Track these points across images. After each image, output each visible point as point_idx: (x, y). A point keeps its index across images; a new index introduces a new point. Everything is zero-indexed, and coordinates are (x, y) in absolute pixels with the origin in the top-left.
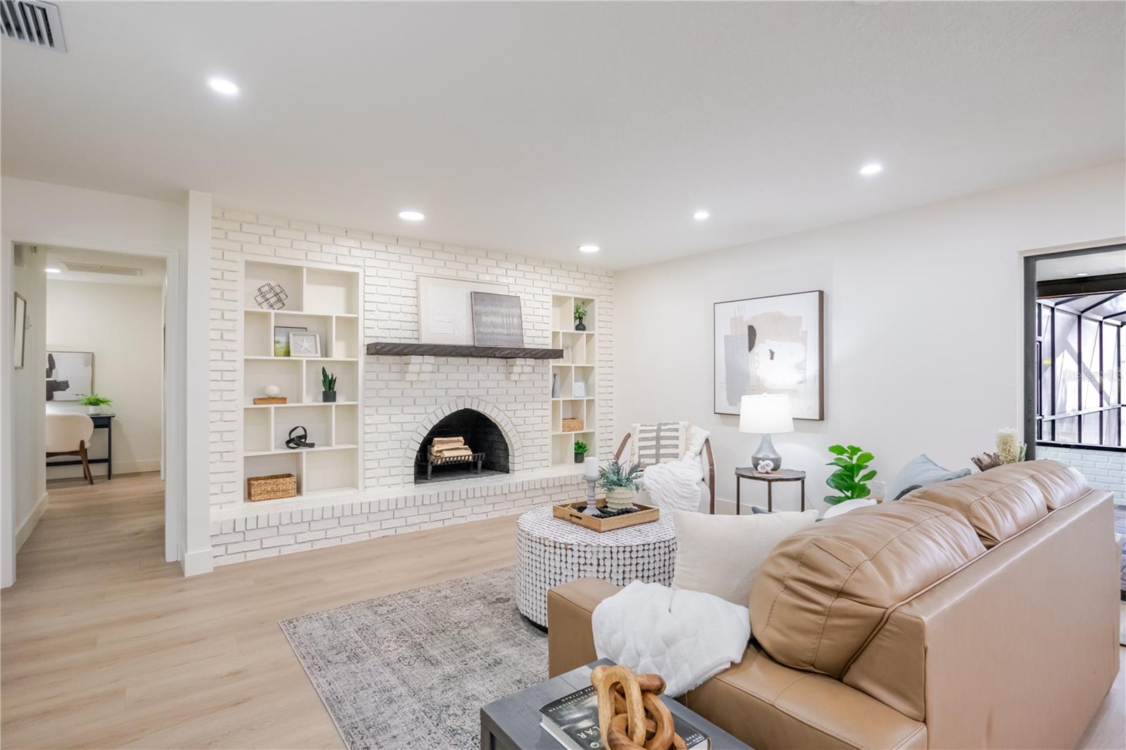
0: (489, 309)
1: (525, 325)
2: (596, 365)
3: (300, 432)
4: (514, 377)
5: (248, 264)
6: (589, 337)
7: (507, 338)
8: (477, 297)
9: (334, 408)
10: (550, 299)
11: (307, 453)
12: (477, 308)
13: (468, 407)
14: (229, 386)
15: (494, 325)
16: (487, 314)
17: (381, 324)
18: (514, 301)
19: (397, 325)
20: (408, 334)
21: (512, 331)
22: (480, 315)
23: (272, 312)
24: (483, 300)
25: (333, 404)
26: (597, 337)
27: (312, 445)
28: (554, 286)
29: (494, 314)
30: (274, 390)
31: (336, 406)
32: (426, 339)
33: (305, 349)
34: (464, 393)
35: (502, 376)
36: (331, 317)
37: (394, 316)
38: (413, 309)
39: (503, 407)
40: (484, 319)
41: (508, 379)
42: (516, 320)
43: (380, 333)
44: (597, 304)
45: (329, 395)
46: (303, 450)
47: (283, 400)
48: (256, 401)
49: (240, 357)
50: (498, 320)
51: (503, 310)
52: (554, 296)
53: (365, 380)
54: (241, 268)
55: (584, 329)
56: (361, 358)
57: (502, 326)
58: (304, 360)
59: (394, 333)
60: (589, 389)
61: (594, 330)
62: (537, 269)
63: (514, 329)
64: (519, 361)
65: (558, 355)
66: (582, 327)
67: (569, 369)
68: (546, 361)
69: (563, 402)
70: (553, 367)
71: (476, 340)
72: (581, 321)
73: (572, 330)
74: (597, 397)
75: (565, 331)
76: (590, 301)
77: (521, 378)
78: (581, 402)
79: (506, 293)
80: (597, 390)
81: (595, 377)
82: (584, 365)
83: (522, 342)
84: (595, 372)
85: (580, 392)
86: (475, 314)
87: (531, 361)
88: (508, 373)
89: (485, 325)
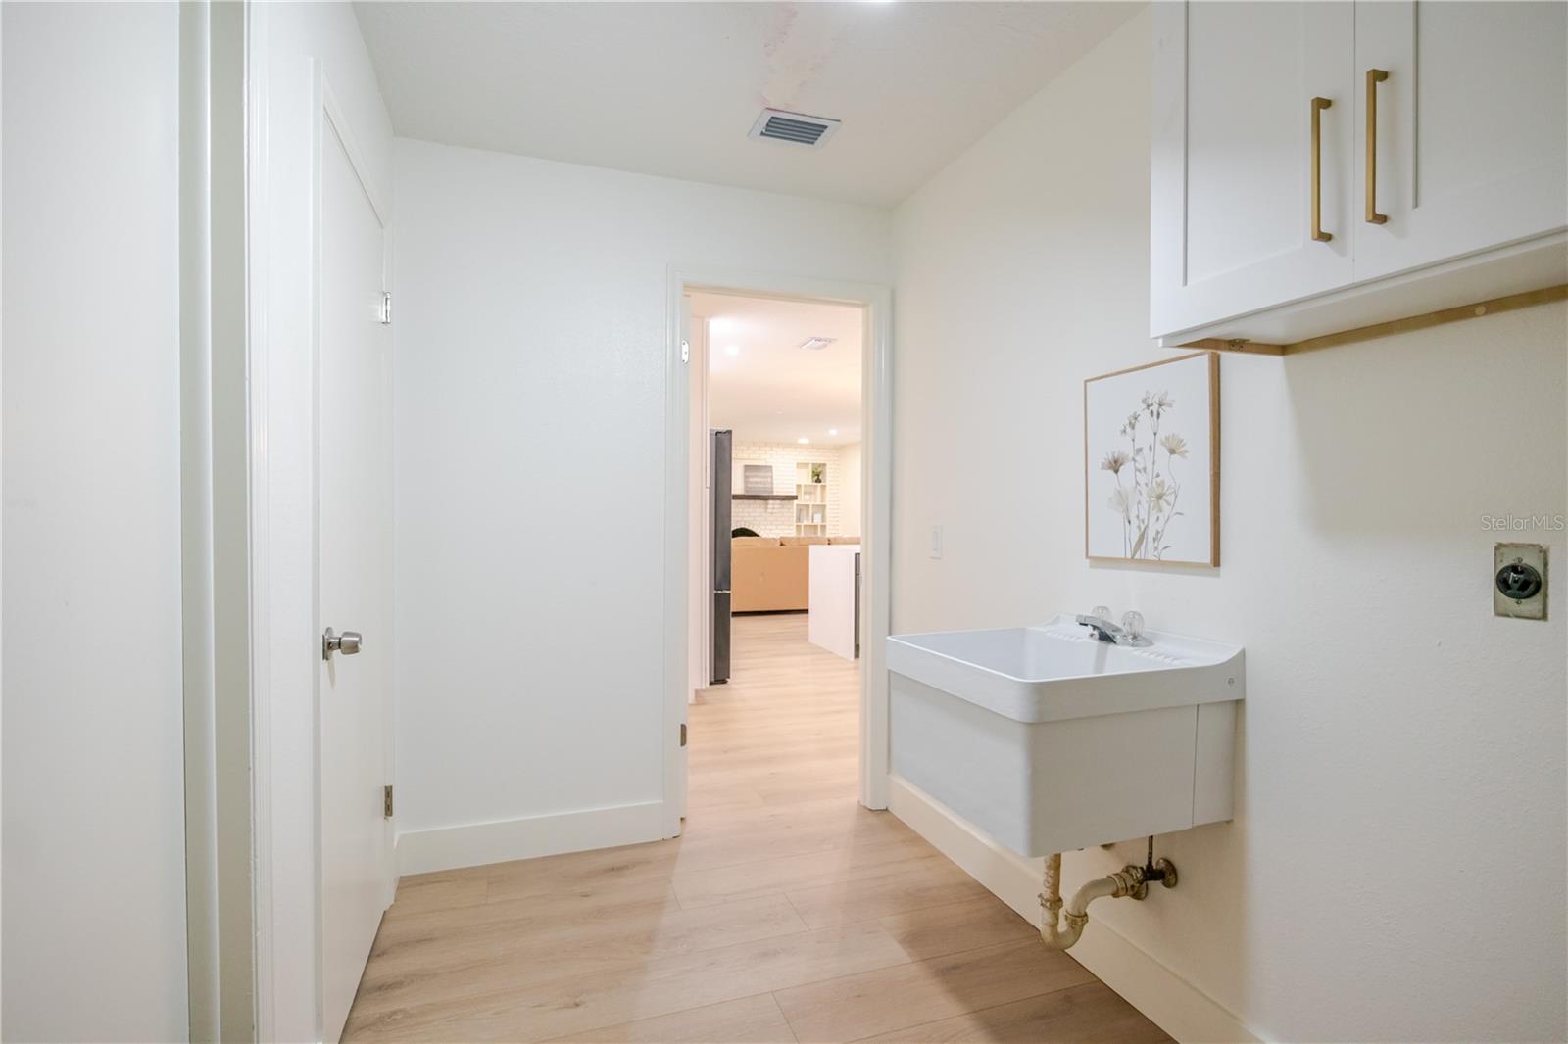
0: (752, 474)
1: (775, 482)
2: (827, 503)
4: (770, 511)
6: (824, 487)
7: (764, 489)
8: (747, 468)
10: (795, 466)
12: (748, 474)
15: (756, 482)
16: (752, 477)
18: (769, 468)
21: (767, 485)
24: (750, 469)
26: (827, 488)
28: (798, 457)
29: (756, 476)
34: (740, 519)
35: (764, 510)
39: (763, 527)
40: (751, 479)
41: (766, 512)
42: (769, 480)
44: (828, 467)
50: (759, 480)
51: (762, 474)
52: (798, 464)
55: (820, 481)
57: (761, 482)
60: (823, 519)
61: (825, 482)
64: (771, 502)
65: (795, 498)
66: (818, 481)
67: (808, 506)
68: (791, 502)
69: (805, 526)
70: (797, 505)
71: (747, 491)
72: (818, 477)
73: (811, 483)
74: (827, 524)
75: (806, 483)
76: (824, 465)
77: (775, 511)
78: (816, 526)
79: (764, 464)
80: (828, 519)
81: (828, 511)
82: (819, 503)
83: (772, 492)
84: (828, 508)
85: (818, 520)
86: (746, 477)
87: (778, 502)
88: (767, 508)
89: (751, 483)
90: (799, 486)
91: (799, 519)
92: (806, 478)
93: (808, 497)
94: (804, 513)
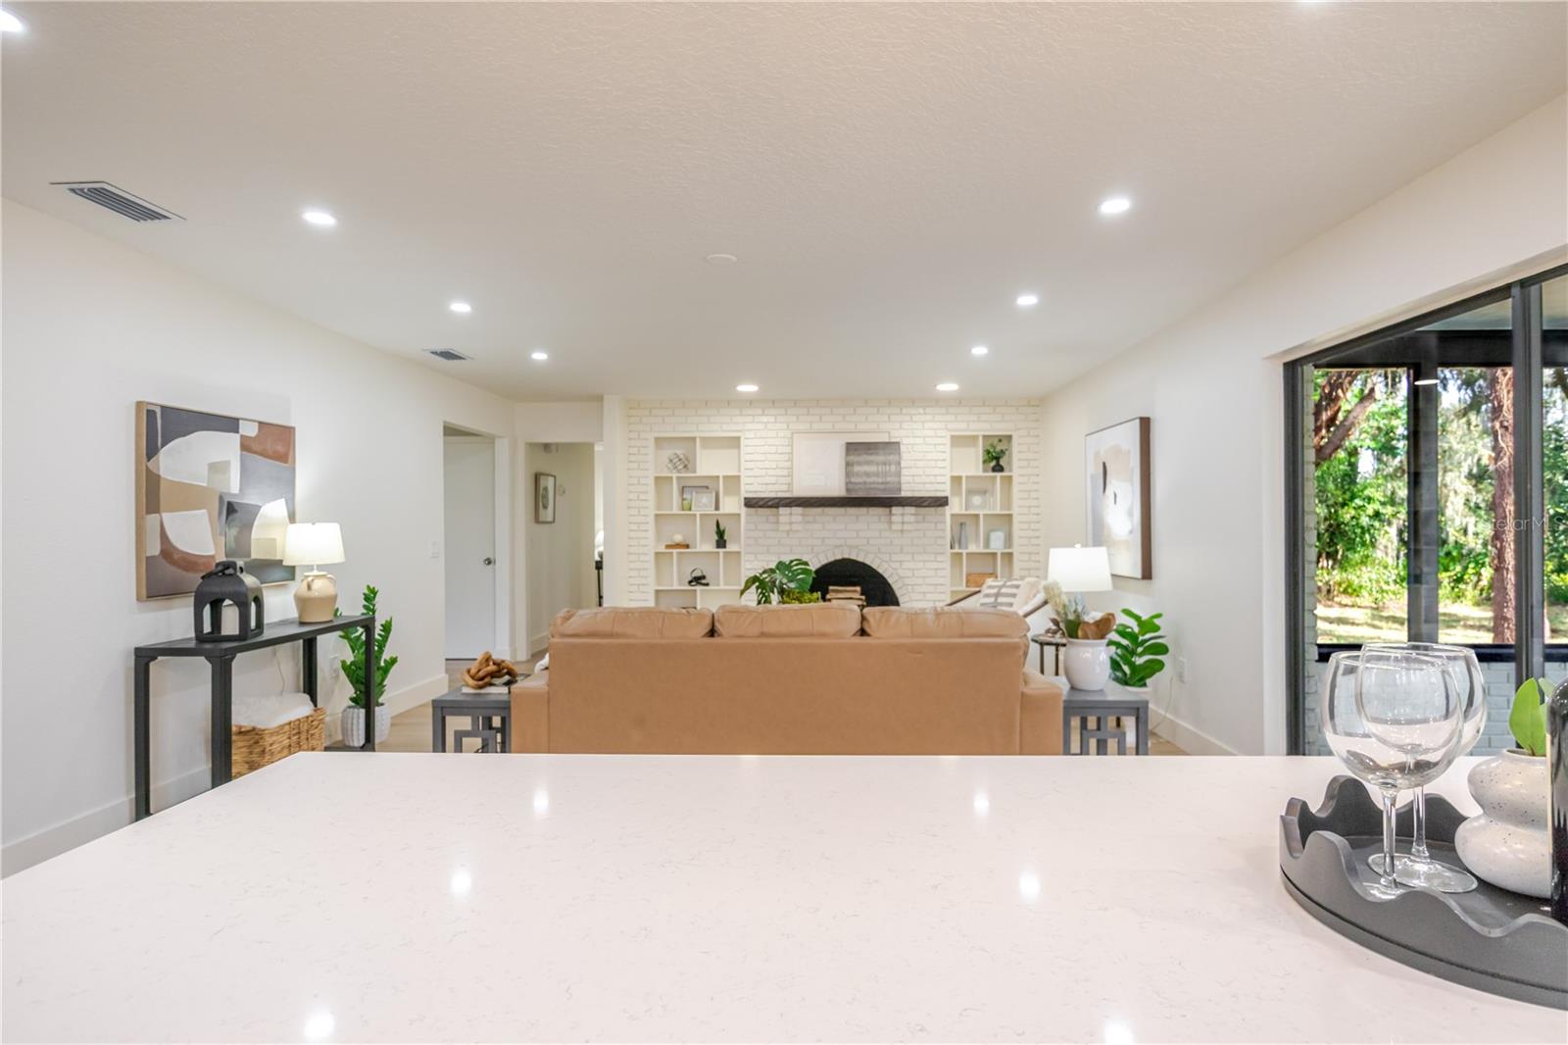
0: (865, 458)
1: (904, 472)
2: (1014, 511)
3: (697, 574)
4: (894, 527)
5: (657, 440)
6: (1009, 480)
7: (882, 487)
8: (852, 448)
9: (721, 555)
10: (948, 441)
11: (702, 591)
12: (853, 458)
13: (846, 556)
14: (644, 534)
15: (868, 474)
16: (859, 463)
17: (759, 480)
18: (892, 447)
19: (773, 480)
20: (785, 488)
21: (889, 479)
22: (852, 465)
23: (675, 475)
24: (856, 450)
25: (721, 550)
26: (1016, 480)
27: (707, 585)
28: (950, 426)
29: (869, 463)
30: (678, 538)
31: (725, 553)
32: (798, 492)
33: (703, 504)
34: (842, 542)
35: (886, 526)
36: (718, 477)
37: (771, 472)
38: (788, 464)
39: (886, 557)
40: (856, 469)
41: (889, 528)
42: (893, 468)
43: (759, 488)
44: (1015, 441)
45: (721, 543)
46: (699, 588)
47: (687, 546)
48: (668, 547)
49: (652, 512)
50: (873, 469)
51: (881, 458)
52: (952, 437)
53: (746, 530)
54: (651, 443)
55: (1001, 470)
56: (743, 511)
57: (877, 475)
58: (698, 513)
59: (771, 487)
60: (1009, 540)
61: (1011, 470)
62: (928, 410)
63: (890, 476)
64: (898, 510)
65: (941, 502)
66: (998, 468)
67: (977, 516)
68: (940, 509)
69: (968, 554)
70: (952, 515)
71: (848, 490)
72: (996, 459)
73: (980, 473)
74: (1015, 550)
75: (969, 474)
76: (1009, 438)
77: (906, 527)
78: (994, 555)
79: (887, 440)
80: (1016, 541)
81: (1016, 526)
82: (998, 511)
83: (900, 490)
84: (1016, 520)
85: (997, 543)
86: (848, 464)
87: (912, 510)
88: (890, 523)
89: (858, 474)
90: (956, 480)
91: (957, 541)
92: (972, 464)
93: (977, 500)
94: (969, 529)
